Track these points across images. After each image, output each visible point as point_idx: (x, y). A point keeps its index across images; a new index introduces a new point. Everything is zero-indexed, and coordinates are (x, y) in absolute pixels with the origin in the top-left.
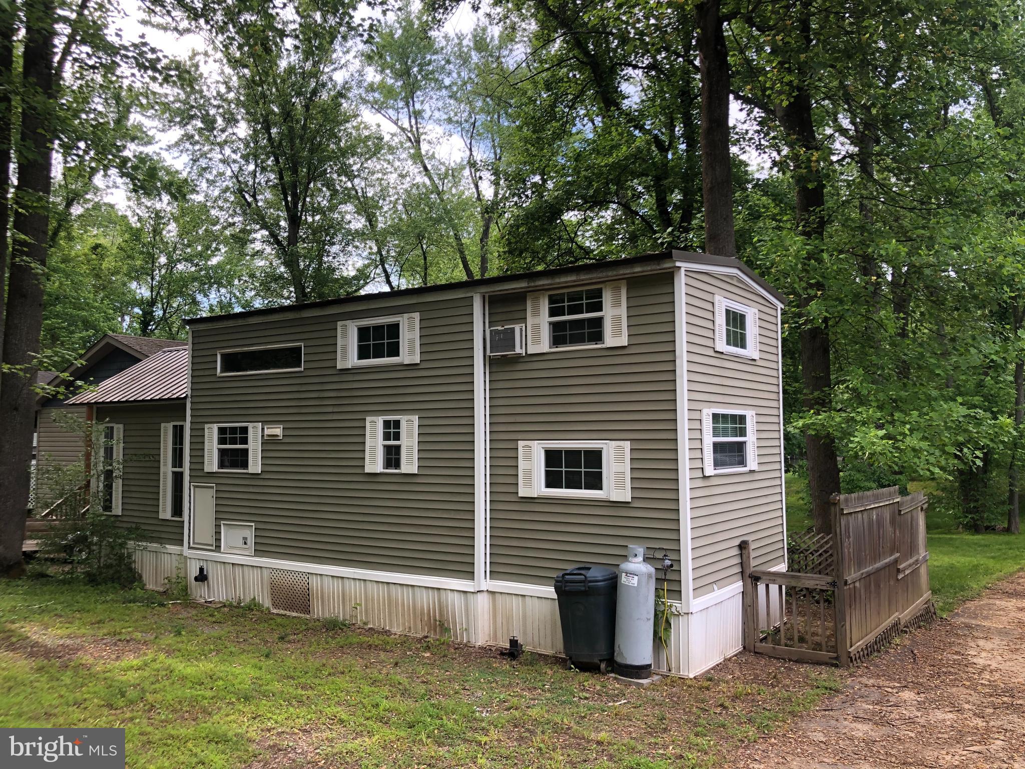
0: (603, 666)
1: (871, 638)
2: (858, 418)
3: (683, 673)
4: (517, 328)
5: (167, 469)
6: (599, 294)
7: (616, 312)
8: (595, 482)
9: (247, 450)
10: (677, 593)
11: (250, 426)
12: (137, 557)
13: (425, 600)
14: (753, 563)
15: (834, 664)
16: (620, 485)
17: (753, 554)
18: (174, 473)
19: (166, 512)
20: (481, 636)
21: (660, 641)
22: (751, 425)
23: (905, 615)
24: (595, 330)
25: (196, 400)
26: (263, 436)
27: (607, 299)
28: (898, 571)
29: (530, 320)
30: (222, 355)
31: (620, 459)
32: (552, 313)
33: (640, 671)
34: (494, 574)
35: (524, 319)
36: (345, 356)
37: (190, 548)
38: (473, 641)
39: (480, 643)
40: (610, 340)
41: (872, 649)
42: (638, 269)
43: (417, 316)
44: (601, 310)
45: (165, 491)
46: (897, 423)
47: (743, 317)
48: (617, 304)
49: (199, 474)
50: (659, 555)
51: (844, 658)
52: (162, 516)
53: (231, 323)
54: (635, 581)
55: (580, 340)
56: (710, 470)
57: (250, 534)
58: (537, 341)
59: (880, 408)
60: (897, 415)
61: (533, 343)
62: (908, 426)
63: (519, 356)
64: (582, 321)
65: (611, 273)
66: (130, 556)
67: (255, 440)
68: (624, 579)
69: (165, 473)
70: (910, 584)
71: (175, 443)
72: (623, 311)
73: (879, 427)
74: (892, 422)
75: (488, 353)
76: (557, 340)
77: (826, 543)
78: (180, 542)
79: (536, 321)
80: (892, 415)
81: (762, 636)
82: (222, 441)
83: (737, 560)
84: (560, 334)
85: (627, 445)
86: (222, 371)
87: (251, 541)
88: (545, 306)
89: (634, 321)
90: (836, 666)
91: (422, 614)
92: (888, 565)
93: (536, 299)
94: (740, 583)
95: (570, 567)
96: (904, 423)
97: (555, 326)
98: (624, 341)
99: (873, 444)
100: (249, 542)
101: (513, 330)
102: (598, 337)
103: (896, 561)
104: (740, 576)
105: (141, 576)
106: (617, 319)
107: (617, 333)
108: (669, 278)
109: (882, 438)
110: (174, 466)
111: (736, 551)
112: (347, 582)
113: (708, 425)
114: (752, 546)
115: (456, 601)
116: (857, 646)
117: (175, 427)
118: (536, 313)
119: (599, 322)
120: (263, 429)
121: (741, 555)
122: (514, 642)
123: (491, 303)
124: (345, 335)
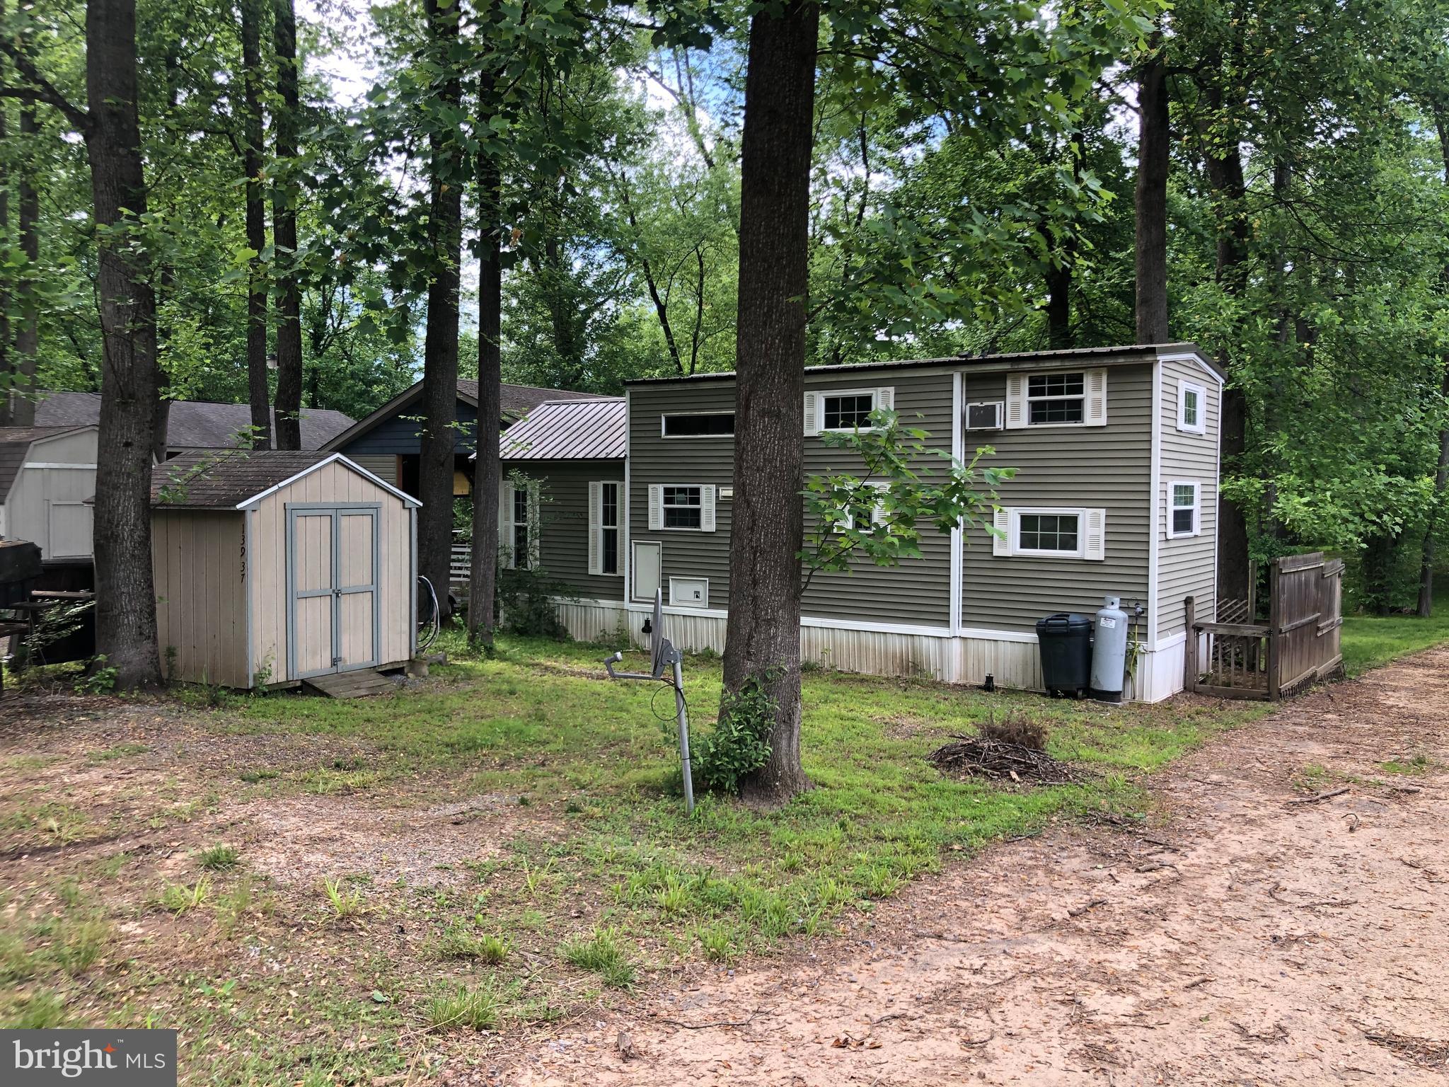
0: (1080, 693)
1: (1295, 682)
2: (1279, 485)
3: (1147, 700)
4: (998, 404)
5: (597, 527)
6: (1080, 378)
7: (1097, 395)
8: (1071, 543)
9: (699, 510)
10: (1145, 636)
11: (703, 488)
12: (561, 612)
13: (897, 645)
14: (1196, 616)
15: (1266, 698)
16: (1095, 546)
17: (1196, 609)
18: (605, 530)
19: (596, 567)
20: (954, 676)
21: (1128, 675)
22: (1197, 495)
23: (1322, 669)
24: (1075, 411)
25: (635, 460)
26: (717, 497)
27: (1088, 382)
28: (1318, 629)
29: (1009, 399)
30: (667, 418)
31: (1095, 524)
32: (1032, 392)
33: (1113, 696)
34: (966, 623)
35: (1004, 397)
36: (811, 425)
37: (631, 601)
38: (946, 680)
39: (953, 681)
40: (1090, 419)
41: (1296, 691)
42: (1121, 361)
43: (892, 390)
44: (1081, 392)
45: (595, 547)
46: (1318, 491)
47: (1195, 395)
48: (1097, 388)
49: (641, 531)
50: (1132, 605)
51: (1275, 693)
52: (591, 571)
53: (678, 387)
54: (1112, 624)
55: (1059, 418)
56: (1171, 535)
57: (703, 588)
58: (1016, 417)
59: (1300, 475)
60: (1318, 482)
61: (1012, 419)
62: (1328, 494)
63: (998, 431)
64: (1063, 401)
65: (1095, 362)
66: (553, 611)
67: (709, 501)
68: (1103, 623)
69: (595, 532)
70: (1324, 643)
71: (606, 500)
72: (1103, 395)
73: (1301, 495)
74: (1312, 490)
75: (967, 427)
76: (1035, 418)
77: (1240, 608)
78: (621, 598)
79: (1016, 399)
80: (1312, 482)
81: (1201, 679)
82: (667, 501)
83: (1183, 613)
84: (1038, 412)
85: (1103, 512)
86: (668, 432)
87: (704, 594)
88: (1025, 386)
89: (1113, 404)
90: (1268, 700)
91: (894, 656)
92: (1310, 623)
93: (1016, 380)
94: (1184, 633)
95: (1045, 616)
96: (1324, 490)
97: (1034, 405)
98: (1102, 421)
99: (1296, 510)
100: (701, 595)
101: (994, 407)
102: (1078, 416)
103: (1317, 620)
104: (1183, 627)
105: (566, 631)
106: (1097, 403)
107: (1097, 413)
108: (1149, 368)
109: (1305, 504)
110: (605, 523)
111: (1182, 605)
112: (812, 630)
113: (1171, 496)
114: (1196, 601)
115: (930, 647)
116: (1284, 686)
117: (605, 486)
118: (1016, 392)
119: (1079, 403)
120: (717, 491)
121: (1186, 609)
122: (989, 679)
123: (968, 381)
124: (812, 404)
